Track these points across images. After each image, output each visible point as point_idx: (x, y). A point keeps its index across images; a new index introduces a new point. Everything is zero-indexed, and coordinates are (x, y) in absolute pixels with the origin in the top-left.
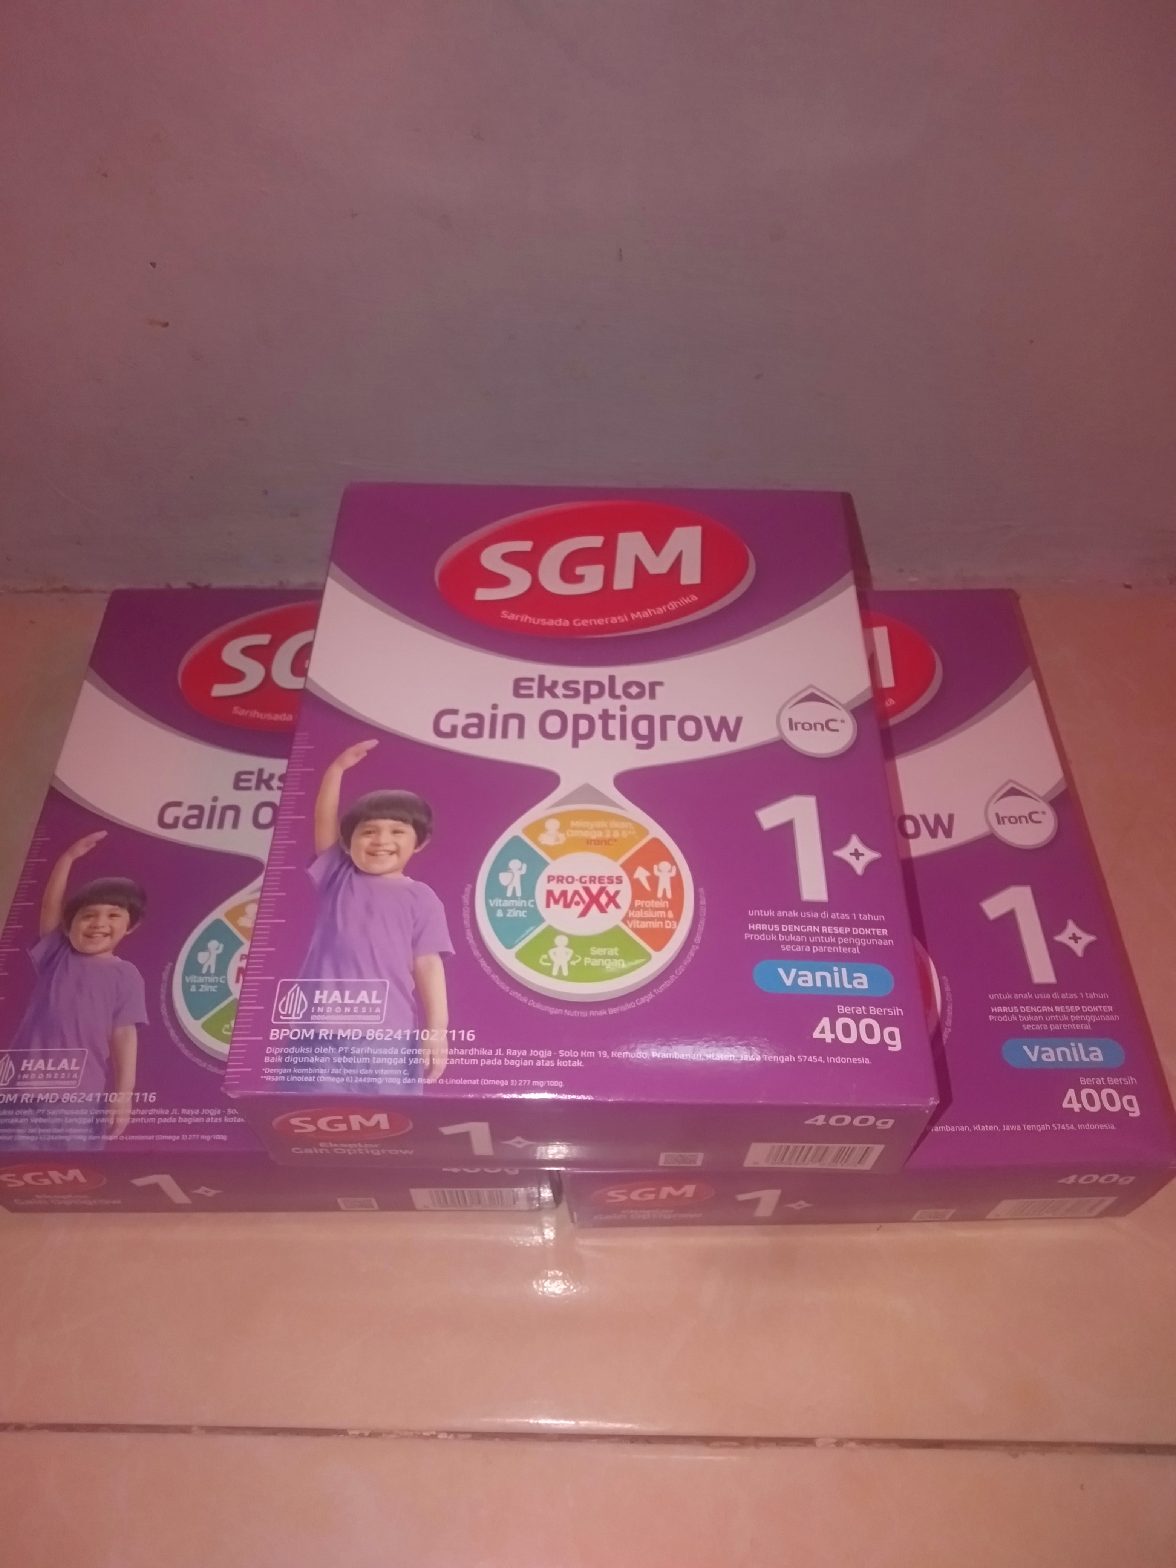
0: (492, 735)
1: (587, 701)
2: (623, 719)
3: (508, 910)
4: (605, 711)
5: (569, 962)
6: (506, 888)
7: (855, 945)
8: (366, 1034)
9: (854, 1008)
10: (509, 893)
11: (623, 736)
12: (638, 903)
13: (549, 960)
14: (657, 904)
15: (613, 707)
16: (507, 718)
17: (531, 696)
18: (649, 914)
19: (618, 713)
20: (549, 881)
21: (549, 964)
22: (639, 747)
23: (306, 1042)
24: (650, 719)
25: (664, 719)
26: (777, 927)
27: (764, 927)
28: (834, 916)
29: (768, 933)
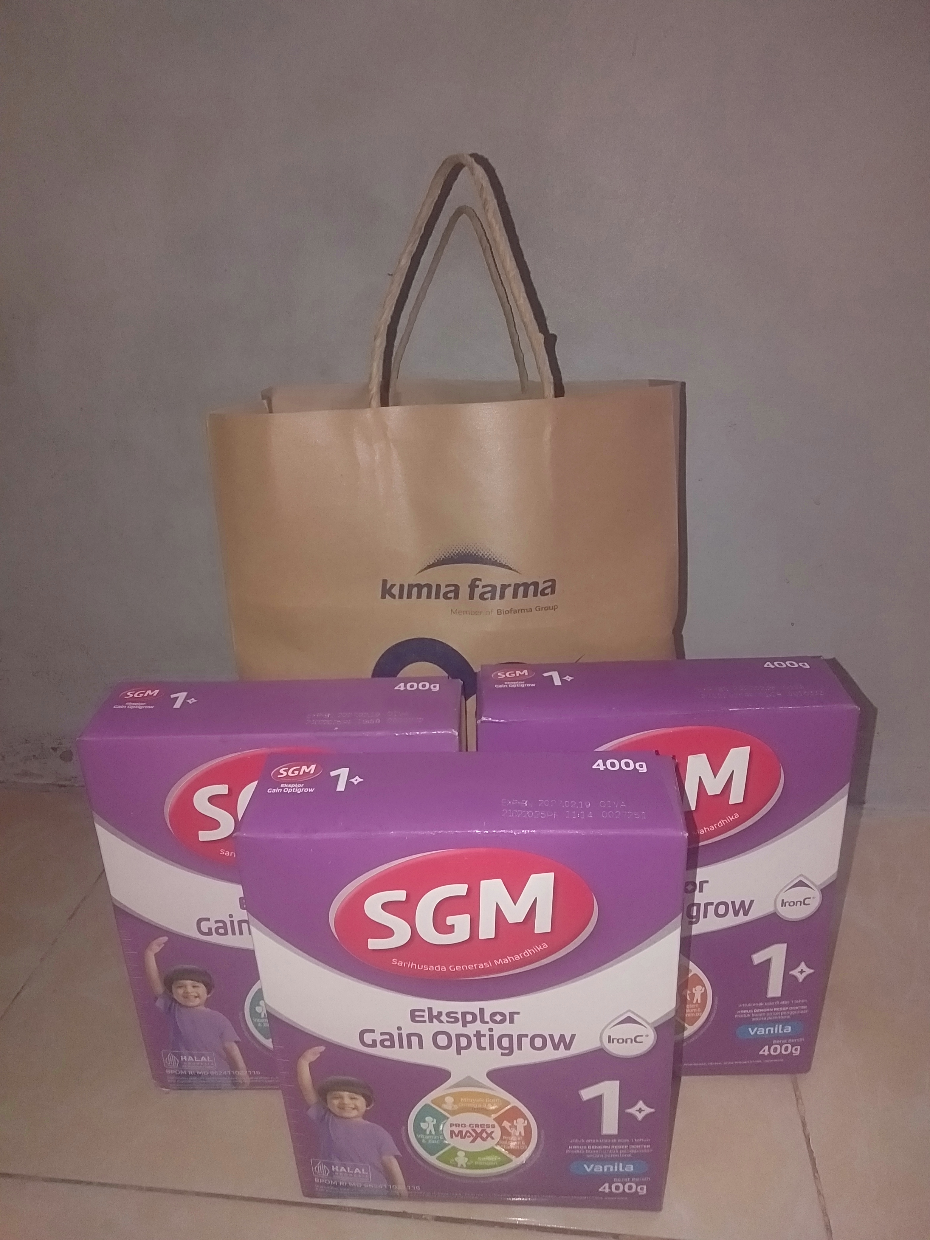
0: (401, 1046)
1: (464, 1025)
2: (491, 1037)
3: (429, 1140)
4: (478, 1032)
5: (466, 1163)
6: (426, 1130)
7: (629, 1153)
10: (428, 1132)
11: (492, 1048)
14: (516, 1139)
15: (484, 1029)
16: (409, 1036)
17: (424, 1022)
19: (488, 1033)
20: (451, 1127)
22: (502, 1054)
24: (511, 1037)
25: (520, 1037)
26: (585, 1147)
27: (578, 1147)
28: (619, 1141)
29: (579, 1149)
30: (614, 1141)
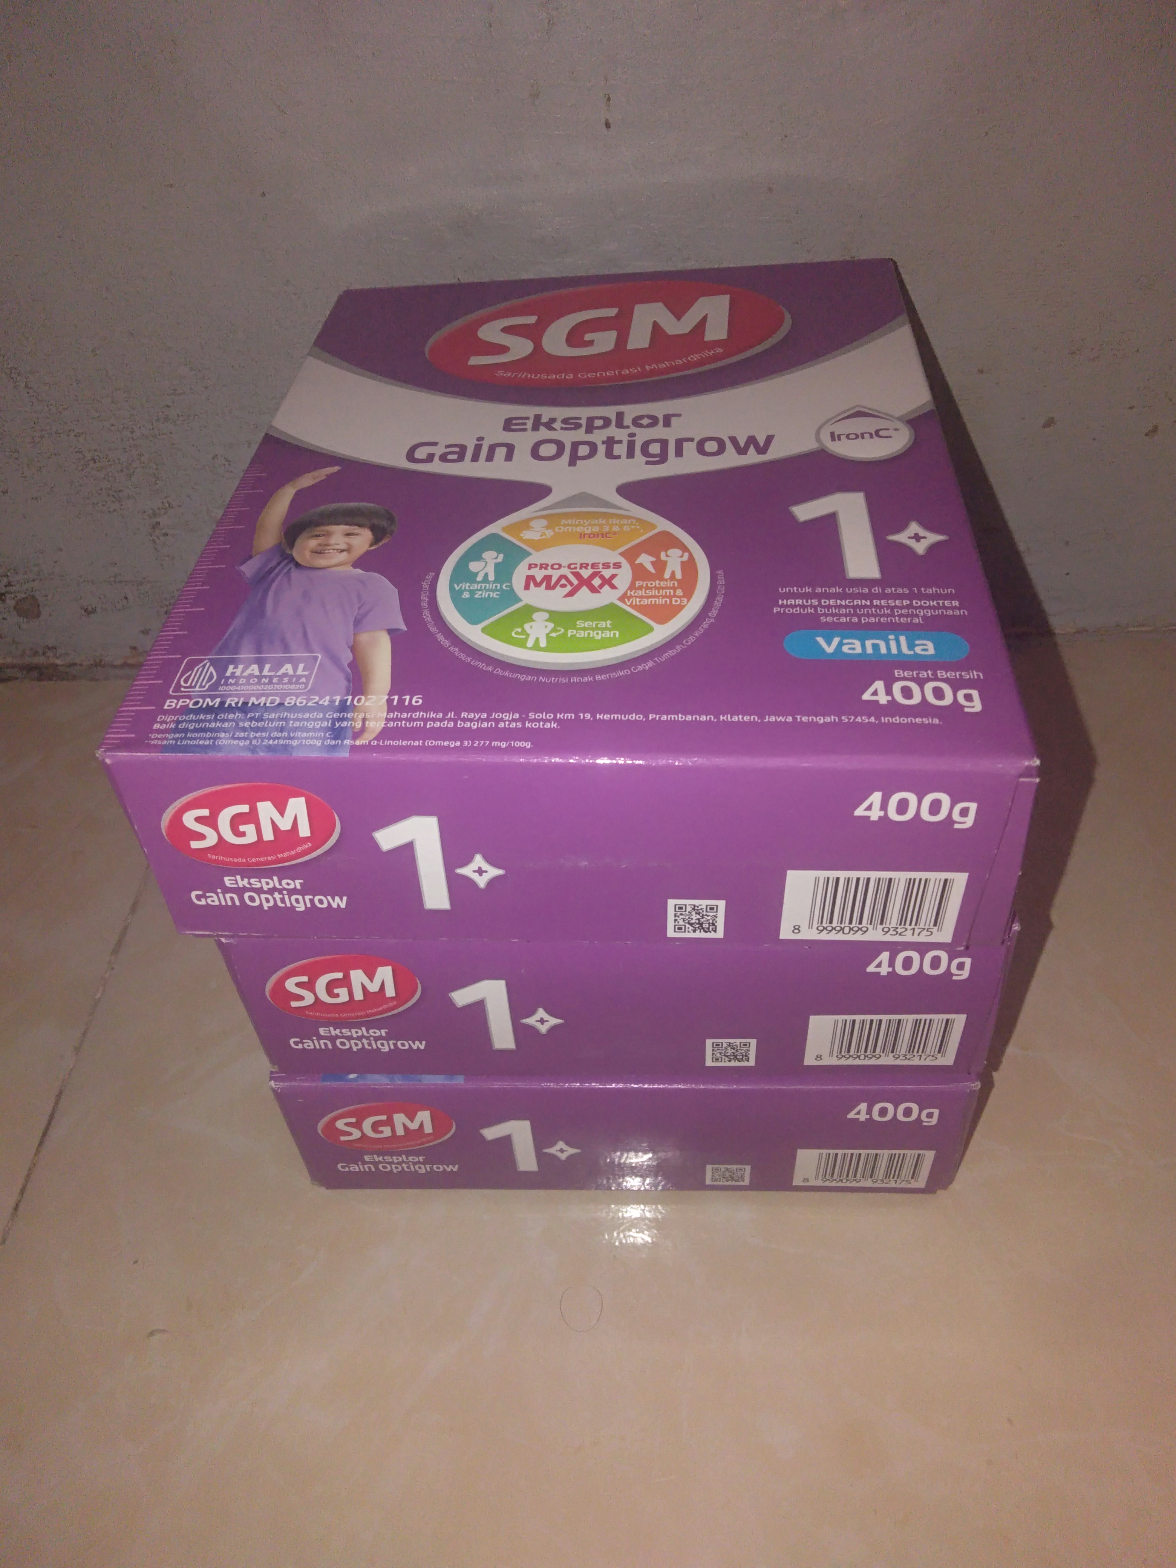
0: (475, 459)
1: (589, 431)
2: (632, 443)
3: (477, 592)
4: (610, 438)
5: (547, 635)
6: (476, 574)
7: (917, 616)
8: (285, 700)
9: (917, 672)
10: (480, 578)
11: (631, 454)
12: (637, 584)
13: (524, 632)
14: (662, 584)
15: (621, 435)
16: (493, 446)
17: (525, 430)
18: (654, 592)
19: (625, 439)
20: (530, 568)
21: (524, 637)
22: (647, 463)
23: (209, 710)
24: (663, 442)
25: (681, 441)
26: (815, 602)
27: (799, 602)
28: (888, 591)
29: (803, 607)
30: (876, 590)
